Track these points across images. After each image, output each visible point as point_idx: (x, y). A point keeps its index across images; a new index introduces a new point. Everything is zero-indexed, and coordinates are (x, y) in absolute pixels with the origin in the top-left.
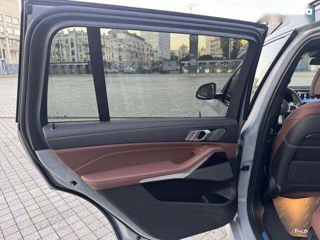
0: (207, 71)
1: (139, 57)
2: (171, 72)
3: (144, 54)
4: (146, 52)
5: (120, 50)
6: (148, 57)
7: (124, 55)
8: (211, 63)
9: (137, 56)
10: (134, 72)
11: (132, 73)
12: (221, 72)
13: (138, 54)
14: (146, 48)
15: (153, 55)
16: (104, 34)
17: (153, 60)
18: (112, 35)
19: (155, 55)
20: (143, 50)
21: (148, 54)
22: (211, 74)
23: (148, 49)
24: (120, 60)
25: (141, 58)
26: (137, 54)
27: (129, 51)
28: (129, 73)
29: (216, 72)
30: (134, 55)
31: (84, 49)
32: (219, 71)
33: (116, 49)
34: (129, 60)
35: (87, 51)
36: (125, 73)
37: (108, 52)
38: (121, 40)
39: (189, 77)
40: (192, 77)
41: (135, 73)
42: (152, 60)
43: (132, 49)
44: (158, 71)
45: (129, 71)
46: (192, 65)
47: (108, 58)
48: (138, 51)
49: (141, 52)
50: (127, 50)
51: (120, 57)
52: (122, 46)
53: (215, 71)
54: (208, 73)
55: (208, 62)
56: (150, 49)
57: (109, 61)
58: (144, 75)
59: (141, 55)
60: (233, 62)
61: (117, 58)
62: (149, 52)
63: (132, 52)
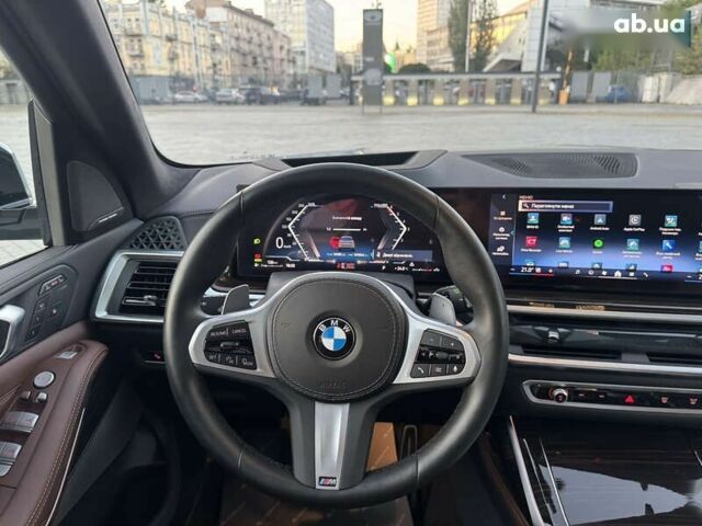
0: (412, 101)
1: (261, 65)
2: (328, 102)
3: (272, 58)
4: (277, 54)
5: (214, 50)
6: (281, 65)
7: (224, 59)
8: (420, 82)
9: (255, 63)
10: (241, 101)
11: (235, 102)
12: (445, 104)
13: (259, 60)
14: (277, 44)
15: (294, 62)
16: (174, 9)
17: (295, 74)
18: (193, 12)
19: (299, 63)
20: (270, 48)
21: (282, 60)
22: (420, 109)
23: (281, 48)
24: (215, 72)
25: (266, 69)
26: (255, 58)
27: (238, 51)
28: (228, 103)
29: (432, 104)
30: (249, 60)
31: (126, 45)
32: (438, 101)
33: (204, 46)
34: (238, 72)
35: (133, 49)
36: (220, 103)
37: (186, 53)
38: (216, 25)
39: (363, 113)
40: (369, 114)
41: (243, 104)
42: (292, 72)
43: (245, 47)
44: (298, 98)
45: (229, 99)
46: (369, 83)
47: (188, 66)
48: (257, 51)
49: (266, 54)
50: (232, 49)
51: (215, 65)
52: (218, 39)
53: (429, 101)
54: (413, 106)
55: (414, 78)
56: (286, 47)
57: (188, 73)
58: (263, 108)
59: (265, 61)
60: (471, 80)
61: (208, 68)
62: (284, 54)
63: (244, 55)
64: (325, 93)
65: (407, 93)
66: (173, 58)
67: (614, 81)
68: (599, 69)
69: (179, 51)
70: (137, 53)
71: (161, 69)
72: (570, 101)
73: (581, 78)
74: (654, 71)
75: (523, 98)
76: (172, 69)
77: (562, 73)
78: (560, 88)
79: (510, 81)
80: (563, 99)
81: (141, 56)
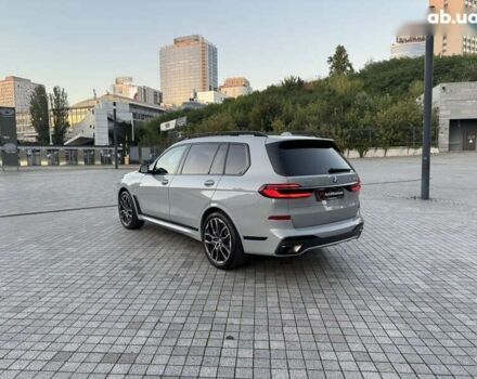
0: (24, 163)
12: (49, 165)
22: (32, 168)
29: (40, 165)
32: (44, 163)
40: (9, 171)
46: (7, 152)
53: (37, 162)
54: (25, 167)
67: (152, 152)
68: (142, 145)
72: (131, 162)
73: (134, 150)
75: (102, 161)
77: (124, 147)
78: (124, 156)
80: (127, 161)
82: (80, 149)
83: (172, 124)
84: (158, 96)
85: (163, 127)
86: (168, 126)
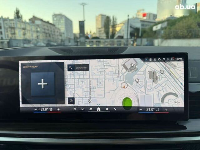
3: (55, 35)
5: (37, 32)
6: (57, 36)
7: (41, 36)
9: (50, 36)
13: (51, 35)
14: (56, 30)
15: (61, 36)
16: (25, 21)
18: (31, 22)
19: (63, 35)
20: (54, 32)
23: (57, 32)
24: (38, 38)
25: (53, 38)
30: (48, 35)
31: (10, 30)
33: (35, 31)
34: (45, 38)
37: (29, 33)
38: (38, 25)
42: (61, 38)
43: (47, 31)
46: (81, 41)
47: (29, 37)
48: (50, 32)
50: (43, 32)
51: (37, 37)
52: (39, 29)
55: (95, 40)
56: (59, 32)
57: (29, 39)
59: (53, 35)
60: (110, 41)
61: (36, 37)
62: (58, 34)
63: (46, 34)
64: (70, 44)
65: (93, 44)
66: (24, 34)
67: (147, 41)
68: (143, 38)
69: (26, 32)
70: (13, 32)
71: (21, 37)
72: (137, 45)
73: (139, 40)
74: (157, 38)
76: (24, 37)
77: (134, 39)
78: (134, 43)
79: (120, 41)
80: (135, 45)
81: (14, 34)
82: (116, 40)
83: (159, 27)
84: (155, 16)
85: (155, 29)
86: (157, 28)
